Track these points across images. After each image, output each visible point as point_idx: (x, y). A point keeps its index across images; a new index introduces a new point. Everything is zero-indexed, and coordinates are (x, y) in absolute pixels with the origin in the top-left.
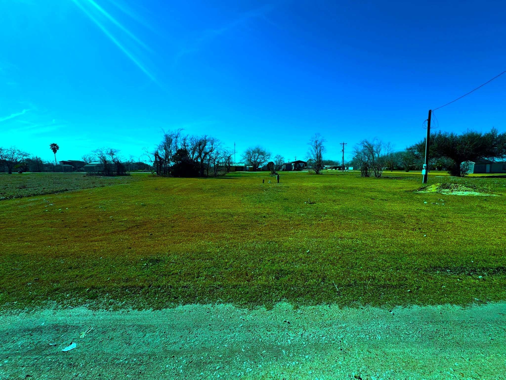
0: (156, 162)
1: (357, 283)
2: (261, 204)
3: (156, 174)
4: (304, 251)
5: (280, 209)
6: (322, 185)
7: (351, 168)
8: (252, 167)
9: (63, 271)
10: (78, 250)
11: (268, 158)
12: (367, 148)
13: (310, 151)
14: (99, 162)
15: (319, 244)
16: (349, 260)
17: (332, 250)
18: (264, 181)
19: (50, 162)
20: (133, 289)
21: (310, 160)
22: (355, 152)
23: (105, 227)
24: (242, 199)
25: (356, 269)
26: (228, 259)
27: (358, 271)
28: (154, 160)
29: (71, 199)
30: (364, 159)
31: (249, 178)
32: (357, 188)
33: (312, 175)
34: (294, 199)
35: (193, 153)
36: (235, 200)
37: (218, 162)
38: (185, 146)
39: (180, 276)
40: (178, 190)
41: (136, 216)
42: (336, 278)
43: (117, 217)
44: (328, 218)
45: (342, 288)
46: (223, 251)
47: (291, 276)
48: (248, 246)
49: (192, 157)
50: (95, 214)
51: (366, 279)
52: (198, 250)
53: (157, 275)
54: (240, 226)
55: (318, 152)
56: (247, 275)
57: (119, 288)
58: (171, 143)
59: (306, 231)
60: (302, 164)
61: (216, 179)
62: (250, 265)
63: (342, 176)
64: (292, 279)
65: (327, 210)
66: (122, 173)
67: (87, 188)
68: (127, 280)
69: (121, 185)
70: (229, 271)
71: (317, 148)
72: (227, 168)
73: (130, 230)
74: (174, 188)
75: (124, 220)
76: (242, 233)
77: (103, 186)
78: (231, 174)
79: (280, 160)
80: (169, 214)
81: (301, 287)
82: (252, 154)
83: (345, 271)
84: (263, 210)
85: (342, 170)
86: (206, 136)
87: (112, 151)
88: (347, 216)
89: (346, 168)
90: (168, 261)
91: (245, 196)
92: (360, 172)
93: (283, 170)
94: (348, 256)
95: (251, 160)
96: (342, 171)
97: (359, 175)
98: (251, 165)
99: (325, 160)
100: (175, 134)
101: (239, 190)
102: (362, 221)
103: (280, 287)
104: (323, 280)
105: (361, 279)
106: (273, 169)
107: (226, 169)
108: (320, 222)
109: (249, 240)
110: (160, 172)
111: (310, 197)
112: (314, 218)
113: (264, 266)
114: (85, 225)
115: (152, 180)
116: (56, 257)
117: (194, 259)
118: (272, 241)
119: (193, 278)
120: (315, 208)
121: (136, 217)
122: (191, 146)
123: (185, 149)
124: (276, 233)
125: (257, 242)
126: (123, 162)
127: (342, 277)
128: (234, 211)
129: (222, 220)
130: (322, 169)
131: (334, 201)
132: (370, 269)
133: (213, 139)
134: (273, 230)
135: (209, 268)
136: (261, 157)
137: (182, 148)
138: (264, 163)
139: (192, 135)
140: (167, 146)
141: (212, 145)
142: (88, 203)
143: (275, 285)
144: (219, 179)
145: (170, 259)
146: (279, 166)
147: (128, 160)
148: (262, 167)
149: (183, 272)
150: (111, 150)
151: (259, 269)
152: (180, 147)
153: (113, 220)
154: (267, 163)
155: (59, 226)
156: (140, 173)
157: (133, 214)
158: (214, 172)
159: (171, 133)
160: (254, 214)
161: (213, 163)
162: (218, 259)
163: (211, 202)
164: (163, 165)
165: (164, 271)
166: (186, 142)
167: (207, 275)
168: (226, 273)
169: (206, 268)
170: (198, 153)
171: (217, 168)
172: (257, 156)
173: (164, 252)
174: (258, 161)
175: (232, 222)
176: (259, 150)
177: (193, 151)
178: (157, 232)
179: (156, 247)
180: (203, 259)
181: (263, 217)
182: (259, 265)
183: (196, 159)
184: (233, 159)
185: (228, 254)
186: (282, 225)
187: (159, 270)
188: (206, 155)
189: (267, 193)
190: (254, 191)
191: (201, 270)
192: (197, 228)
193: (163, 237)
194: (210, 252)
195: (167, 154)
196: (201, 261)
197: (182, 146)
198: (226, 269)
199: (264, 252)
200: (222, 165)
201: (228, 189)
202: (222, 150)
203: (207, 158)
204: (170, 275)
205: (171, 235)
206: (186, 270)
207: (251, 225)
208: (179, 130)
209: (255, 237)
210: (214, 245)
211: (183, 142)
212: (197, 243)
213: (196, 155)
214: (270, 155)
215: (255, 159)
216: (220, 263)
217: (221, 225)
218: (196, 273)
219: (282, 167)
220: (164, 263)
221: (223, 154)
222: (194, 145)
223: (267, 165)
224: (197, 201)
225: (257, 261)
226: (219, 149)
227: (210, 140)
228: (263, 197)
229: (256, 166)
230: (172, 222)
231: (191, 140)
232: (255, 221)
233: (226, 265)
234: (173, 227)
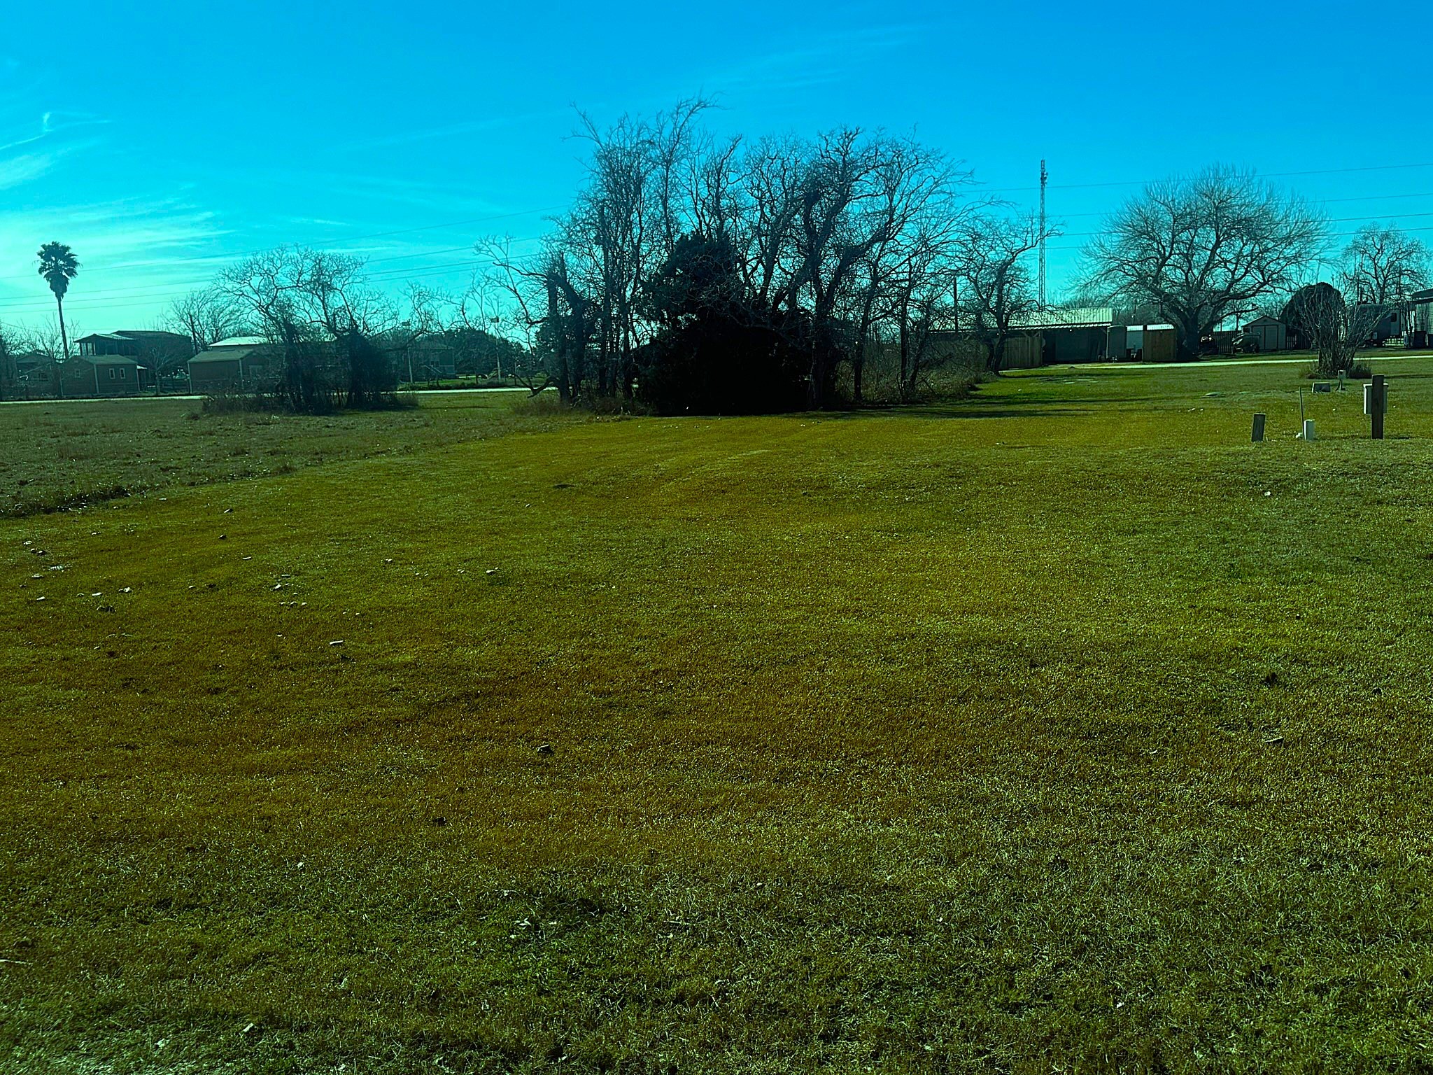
0: (553, 322)
2: (1240, 590)
3: (556, 398)
5: (1394, 627)
8: (1171, 327)
9: (132, 914)
10: (190, 811)
11: (1296, 259)
14: (257, 335)
18: (1259, 422)
19: (41, 347)
20: (470, 1058)
23: (311, 696)
24: (1097, 549)
26: (1017, 946)
28: (545, 314)
29: (140, 539)
31: (1146, 405)
35: (769, 259)
37: (927, 307)
38: (717, 211)
39: (726, 1016)
40: (681, 490)
41: (462, 642)
43: (364, 645)
46: (982, 892)
48: (1156, 872)
49: (761, 280)
50: (257, 623)
52: (822, 868)
53: (589, 993)
54: (1090, 736)
57: (399, 1040)
58: (634, 200)
61: (912, 421)
62: (1179, 1002)
66: (377, 397)
67: (212, 481)
68: (434, 1002)
69: (376, 461)
70: (1034, 1022)
72: (990, 346)
73: (433, 717)
74: (662, 478)
75: (399, 659)
76: (1107, 783)
77: (287, 470)
78: (1010, 383)
79: (1391, 264)
80: (640, 637)
82: (1166, 236)
84: (1258, 631)
86: (849, 137)
87: (320, 271)
90: (646, 913)
91: (1120, 532)
93: (1418, 342)
95: (1158, 278)
98: (1162, 315)
100: (656, 140)
101: (1078, 491)
106: (1328, 338)
107: (983, 348)
109: (1165, 831)
110: (577, 388)
113: (1287, 1021)
114: (213, 680)
115: (534, 432)
116: (95, 840)
117: (801, 922)
118: (1339, 858)
119: (802, 1037)
121: (459, 650)
122: (758, 214)
123: (719, 230)
124: (1371, 800)
125: (1223, 851)
126: (380, 329)
128: (1047, 628)
129: (963, 684)
133: (899, 154)
134: (1346, 780)
135: (897, 987)
136: (1239, 256)
137: (699, 230)
138: (1261, 296)
139: (763, 139)
140: (613, 225)
141: (890, 191)
142: (221, 562)
144: (933, 422)
145: (660, 907)
146: (1378, 310)
147: (404, 317)
148: (1243, 323)
149: (738, 993)
150: (318, 261)
151: (1246, 1040)
152: (688, 224)
153: (344, 658)
154: (1288, 297)
155: (99, 682)
156: (469, 395)
157: (446, 630)
158: (903, 373)
159: (635, 133)
160: (1192, 657)
161: (894, 315)
162: (950, 940)
163: (890, 571)
164: (595, 341)
165: (629, 975)
166: (723, 186)
167: (886, 1029)
168: (1009, 1038)
169: (879, 985)
170: (799, 252)
171: (920, 348)
172: (1210, 246)
173: (625, 861)
174: (1217, 285)
175: (1037, 706)
176: (1221, 205)
177: (766, 241)
178: (577, 739)
179: (574, 825)
180: (858, 927)
181: (1262, 682)
182: (1245, 1008)
183: (786, 294)
184: (1031, 282)
185: (1016, 911)
186: (1413, 743)
187: (599, 965)
188: (852, 263)
189: (1285, 514)
190: (1191, 497)
191: (846, 995)
192: (807, 729)
193: (609, 769)
194: (898, 888)
195: (613, 270)
196: (847, 937)
197: (702, 213)
198: (1013, 1012)
199: (1280, 927)
200: (950, 326)
201: (999, 484)
202: (958, 219)
203: (852, 281)
204: (663, 999)
205: (657, 761)
206: (759, 982)
207: (1175, 731)
208: (680, 111)
209: (1203, 819)
210: (918, 841)
211: (709, 186)
212: (815, 825)
213: (784, 270)
214: (1311, 232)
215: (1190, 268)
216: (965, 967)
217: (962, 722)
218: (820, 1008)
219: (1403, 321)
220: (626, 928)
221: (962, 252)
222: (773, 200)
223: (1285, 310)
224: (798, 562)
225: (1232, 982)
226: (936, 215)
227: (878, 158)
228: (1258, 536)
229: (1195, 321)
230: (655, 681)
231: (753, 172)
232: (1200, 708)
233: (1006, 981)
234: (665, 713)
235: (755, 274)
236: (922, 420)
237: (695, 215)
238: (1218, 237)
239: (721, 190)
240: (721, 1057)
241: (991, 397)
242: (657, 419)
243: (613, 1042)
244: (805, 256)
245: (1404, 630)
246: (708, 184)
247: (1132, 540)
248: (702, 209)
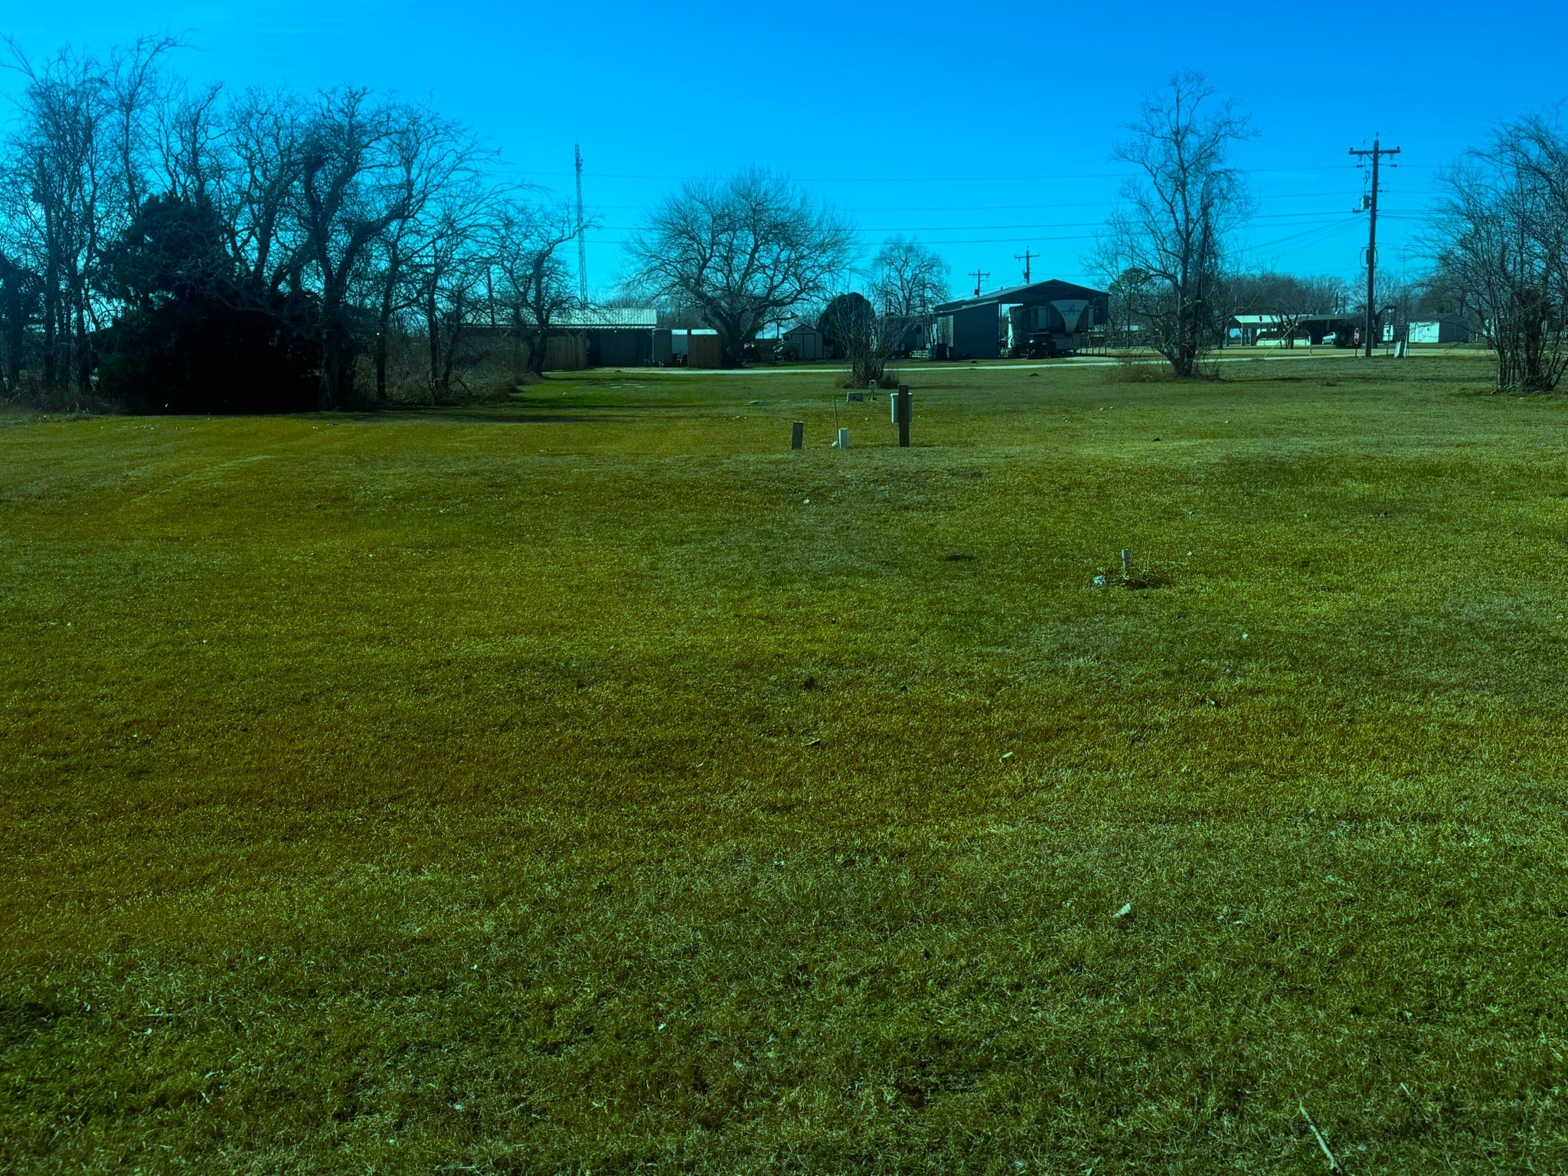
1: (1462, 1114)
2: (781, 596)
4: (1094, 909)
5: (918, 627)
6: (1213, 452)
7: (1426, 333)
8: (714, 332)
11: (828, 268)
12: (1541, 182)
13: (1129, 207)
15: (1200, 861)
16: (1408, 962)
17: (1292, 897)
18: (798, 431)
21: (1134, 275)
22: (1456, 209)
24: (645, 561)
25: (1456, 1024)
26: (557, 980)
27: (1473, 1033)
30: (1523, 262)
31: (693, 412)
32: (1464, 470)
33: (1147, 386)
34: (1017, 555)
35: (264, 231)
36: (595, 570)
37: (458, 296)
38: (193, 169)
39: (219, 1111)
40: (158, 504)
42: (1320, 1085)
44: (1261, 685)
45: (1362, 1148)
46: (522, 931)
47: (1010, 1079)
48: (701, 885)
49: (255, 255)
51: (1522, 1085)
52: (342, 930)
53: (40, 1113)
54: (638, 754)
55: (1194, 213)
56: (703, 1087)
58: (84, 151)
59: (1107, 777)
60: (1071, 310)
61: (447, 424)
62: (720, 1013)
63: (1362, 387)
64: (1017, 1099)
65: (1251, 631)
70: (574, 1060)
71: (1184, 184)
72: (531, 345)
74: (134, 489)
76: (655, 801)
78: (555, 385)
79: (915, 277)
80: (107, 683)
81: (1083, 1155)
82: (706, 237)
83: (1382, 1036)
84: (797, 637)
85: (1359, 346)
86: (355, 97)
88: (1397, 667)
89: (1388, 333)
90: (116, 1010)
91: (667, 543)
92: (1491, 359)
93: (940, 354)
94: (1403, 934)
95: (700, 281)
96: (1361, 352)
97: (1480, 379)
98: (706, 319)
99: (1243, 271)
100: (110, 78)
101: (626, 501)
102: (1498, 699)
103: (936, 1160)
104: (1235, 1099)
105: (1493, 1085)
106: (861, 348)
107: (523, 347)
108: (1207, 713)
109: (710, 843)
110: (15, 380)
111: (1134, 537)
112: (1161, 686)
113: (821, 1017)
117: (312, 993)
118: (871, 851)
119: (315, 1120)
120: (1171, 617)
122: (248, 177)
123: (199, 193)
124: (898, 793)
125: (764, 857)
127: (1359, 1080)
128: (595, 645)
129: (505, 711)
130: (1220, 339)
131: (1305, 564)
132: (1550, 1016)
133: (414, 122)
134: (877, 776)
135: (424, 1048)
136: (777, 262)
137: (173, 191)
138: (797, 304)
139: (250, 91)
140: (56, 178)
141: (408, 163)
143: (899, 1146)
145: (135, 999)
146: (904, 321)
148: (783, 331)
149: (234, 1083)
151: (783, 1043)
152: (158, 183)
154: (823, 307)
158: (435, 370)
159: (81, 68)
160: (737, 666)
161: (420, 304)
162: (485, 987)
163: (422, 591)
164: (37, 322)
165: (93, 1084)
166: (201, 140)
167: (411, 1095)
168: (547, 1080)
169: (403, 1049)
170: (300, 224)
171: (452, 343)
172: (749, 250)
173: (87, 952)
174: (757, 291)
175: (584, 728)
176: (758, 208)
177: (259, 209)
178: (21, 814)
179: (18, 917)
180: (381, 989)
181: (801, 687)
182: (782, 1011)
183: (286, 273)
184: (571, 277)
185: (557, 946)
186: (935, 735)
187: (53, 1079)
188: (366, 241)
189: (823, 522)
190: (736, 506)
191: (365, 1065)
192: (323, 775)
193: (66, 845)
194: (429, 940)
195: (58, 233)
196: (367, 1002)
197: (175, 171)
198: (551, 1053)
199: (816, 925)
200: (486, 320)
201: (544, 493)
202: (487, 201)
203: (368, 263)
204: (139, 1105)
205: (131, 830)
206: (260, 1068)
207: (720, 742)
208: (142, 47)
209: (745, 827)
210: (453, 886)
211: (182, 139)
212: (331, 883)
213: (283, 245)
214: (842, 241)
215: (730, 272)
216: (501, 1013)
217: (504, 752)
218: (334, 1085)
219: (926, 334)
220: (90, 1029)
221: (494, 239)
222: (266, 162)
223: (821, 318)
224: (311, 585)
225: (771, 986)
226: (462, 195)
227: (391, 124)
228: (796, 544)
229: (737, 327)
230: (127, 735)
231: (239, 127)
232: (744, 717)
233: (545, 1021)
234: (141, 772)
235: (246, 248)
236: (458, 424)
237: (166, 174)
238: (756, 241)
239: (198, 145)
240: (214, 1158)
241: (533, 400)
242: (126, 418)
243: (73, 1165)
244: (308, 230)
245: (927, 629)
246: (181, 137)
247: (681, 550)
248: (175, 166)
